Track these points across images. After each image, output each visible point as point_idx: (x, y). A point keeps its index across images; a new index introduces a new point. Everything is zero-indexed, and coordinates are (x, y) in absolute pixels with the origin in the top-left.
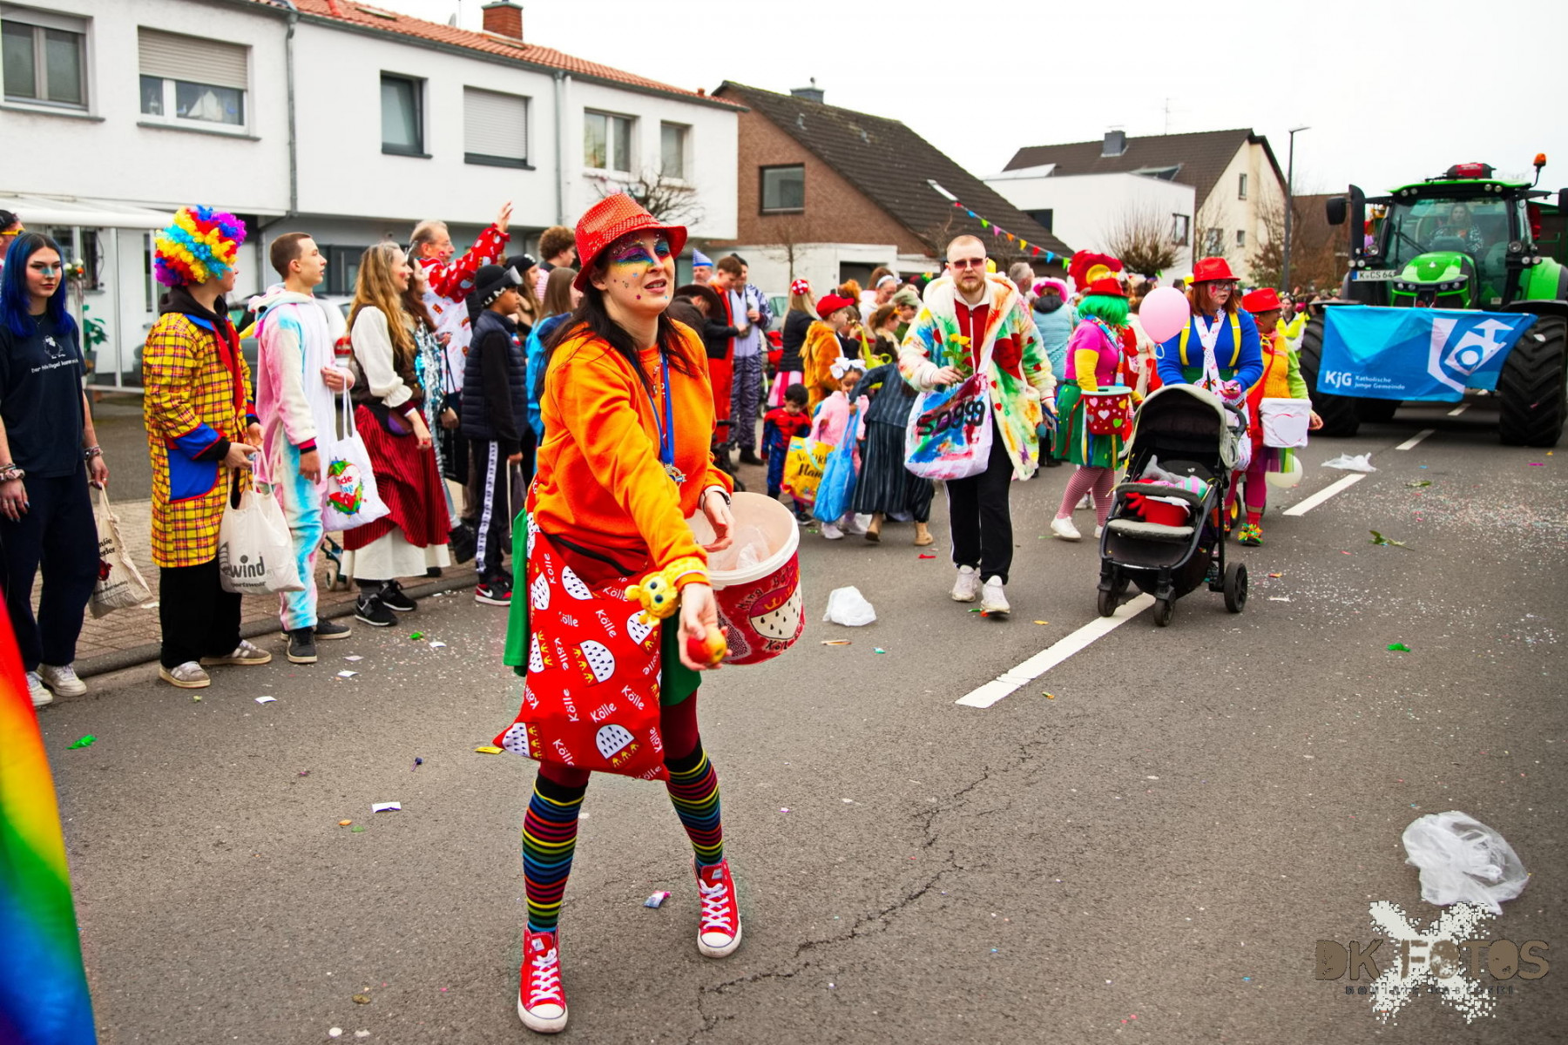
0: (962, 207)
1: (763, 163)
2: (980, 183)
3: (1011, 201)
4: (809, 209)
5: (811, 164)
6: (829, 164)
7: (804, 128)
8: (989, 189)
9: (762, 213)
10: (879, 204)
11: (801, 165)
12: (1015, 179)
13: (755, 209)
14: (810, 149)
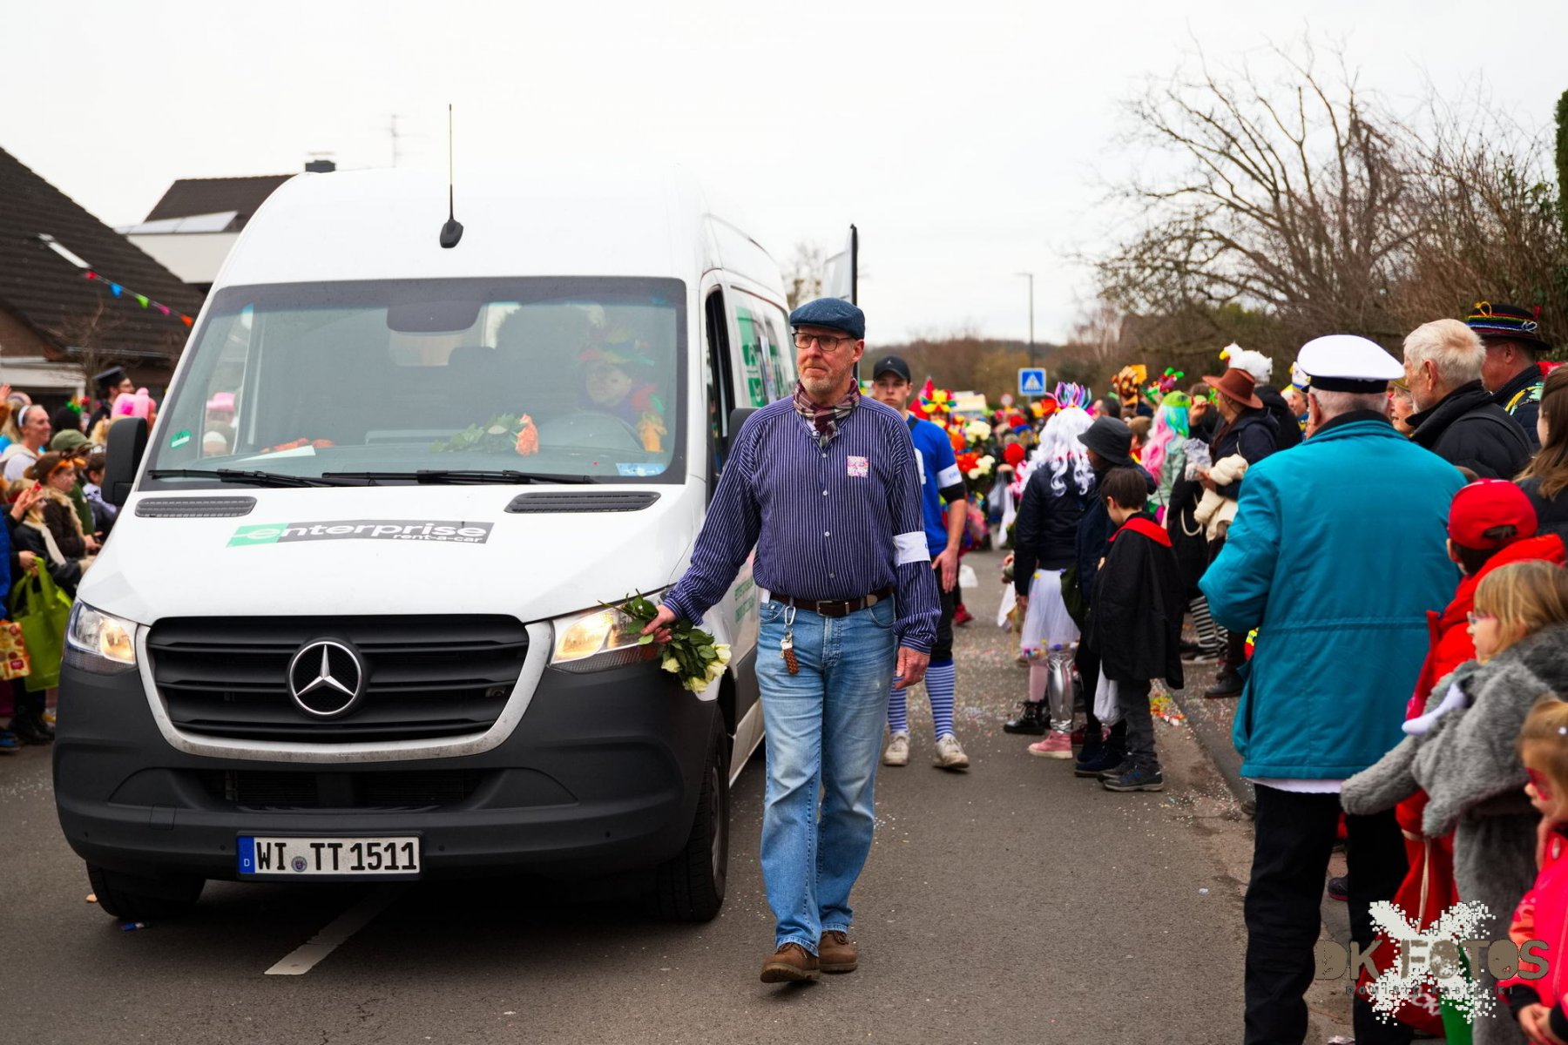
0: (98, 278)
2: (121, 240)
3: (176, 268)
8: (136, 249)
12: (174, 233)
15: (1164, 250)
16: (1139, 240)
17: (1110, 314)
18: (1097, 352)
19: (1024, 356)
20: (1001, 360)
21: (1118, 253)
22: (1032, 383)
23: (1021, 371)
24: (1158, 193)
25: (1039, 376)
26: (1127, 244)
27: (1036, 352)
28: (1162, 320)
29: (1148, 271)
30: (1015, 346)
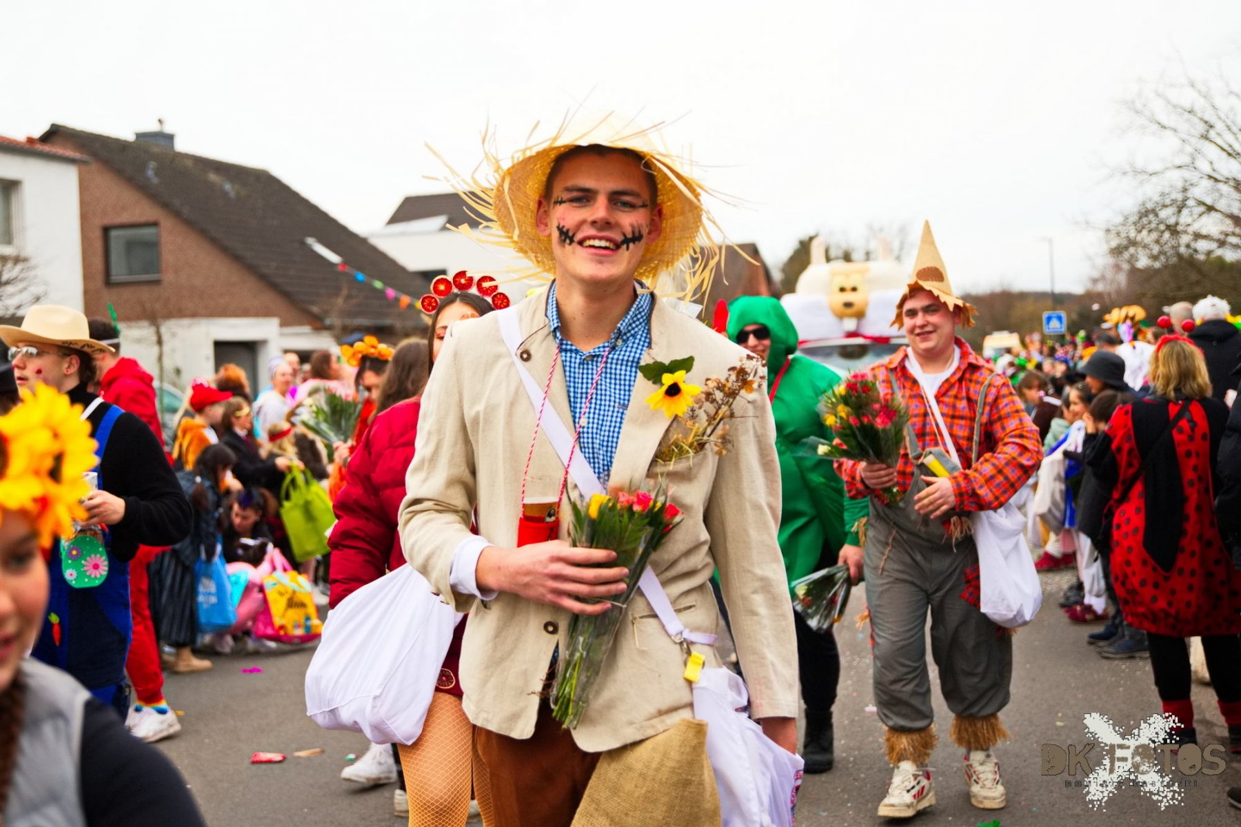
0: (349, 269)
1: (107, 221)
2: (365, 242)
4: (168, 277)
5: (167, 223)
6: (189, 223)
7: (155, 180)
8: (375, 247)
9: (108, 283)
10: (252, 269)
11: (155, 224)
13: (99, 278)
14: (166, 206)
15: (1156, 215)
16: (1136, 210)
17: (1117, 267)
18: (1106, 297)
19: (1049, 303)
20: (1030, 307)
21: (1120, 219)
22: (1054, 324)
23: (1045, 315)
24: (1150, 169)
25: (1060, 318)
26: (1126, 213)
27: (1058, 300)
28: (1157, 272)
29: (1145, 232)
30: (1040, 297)
